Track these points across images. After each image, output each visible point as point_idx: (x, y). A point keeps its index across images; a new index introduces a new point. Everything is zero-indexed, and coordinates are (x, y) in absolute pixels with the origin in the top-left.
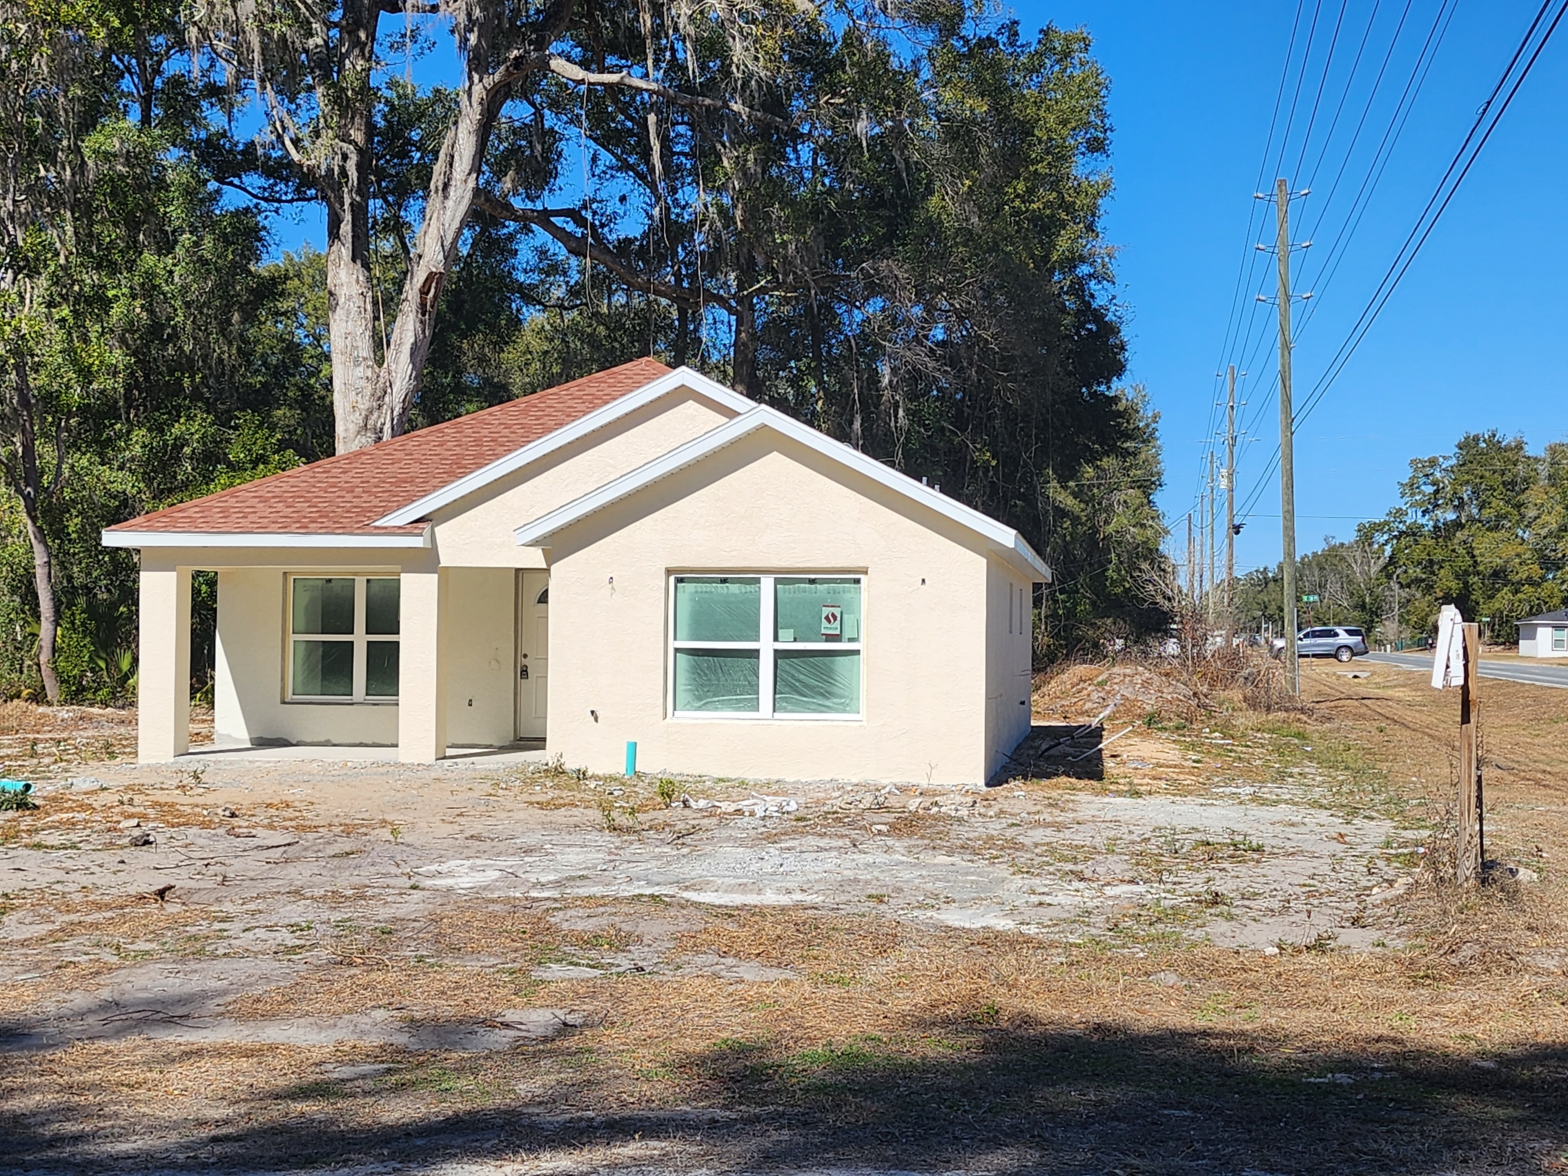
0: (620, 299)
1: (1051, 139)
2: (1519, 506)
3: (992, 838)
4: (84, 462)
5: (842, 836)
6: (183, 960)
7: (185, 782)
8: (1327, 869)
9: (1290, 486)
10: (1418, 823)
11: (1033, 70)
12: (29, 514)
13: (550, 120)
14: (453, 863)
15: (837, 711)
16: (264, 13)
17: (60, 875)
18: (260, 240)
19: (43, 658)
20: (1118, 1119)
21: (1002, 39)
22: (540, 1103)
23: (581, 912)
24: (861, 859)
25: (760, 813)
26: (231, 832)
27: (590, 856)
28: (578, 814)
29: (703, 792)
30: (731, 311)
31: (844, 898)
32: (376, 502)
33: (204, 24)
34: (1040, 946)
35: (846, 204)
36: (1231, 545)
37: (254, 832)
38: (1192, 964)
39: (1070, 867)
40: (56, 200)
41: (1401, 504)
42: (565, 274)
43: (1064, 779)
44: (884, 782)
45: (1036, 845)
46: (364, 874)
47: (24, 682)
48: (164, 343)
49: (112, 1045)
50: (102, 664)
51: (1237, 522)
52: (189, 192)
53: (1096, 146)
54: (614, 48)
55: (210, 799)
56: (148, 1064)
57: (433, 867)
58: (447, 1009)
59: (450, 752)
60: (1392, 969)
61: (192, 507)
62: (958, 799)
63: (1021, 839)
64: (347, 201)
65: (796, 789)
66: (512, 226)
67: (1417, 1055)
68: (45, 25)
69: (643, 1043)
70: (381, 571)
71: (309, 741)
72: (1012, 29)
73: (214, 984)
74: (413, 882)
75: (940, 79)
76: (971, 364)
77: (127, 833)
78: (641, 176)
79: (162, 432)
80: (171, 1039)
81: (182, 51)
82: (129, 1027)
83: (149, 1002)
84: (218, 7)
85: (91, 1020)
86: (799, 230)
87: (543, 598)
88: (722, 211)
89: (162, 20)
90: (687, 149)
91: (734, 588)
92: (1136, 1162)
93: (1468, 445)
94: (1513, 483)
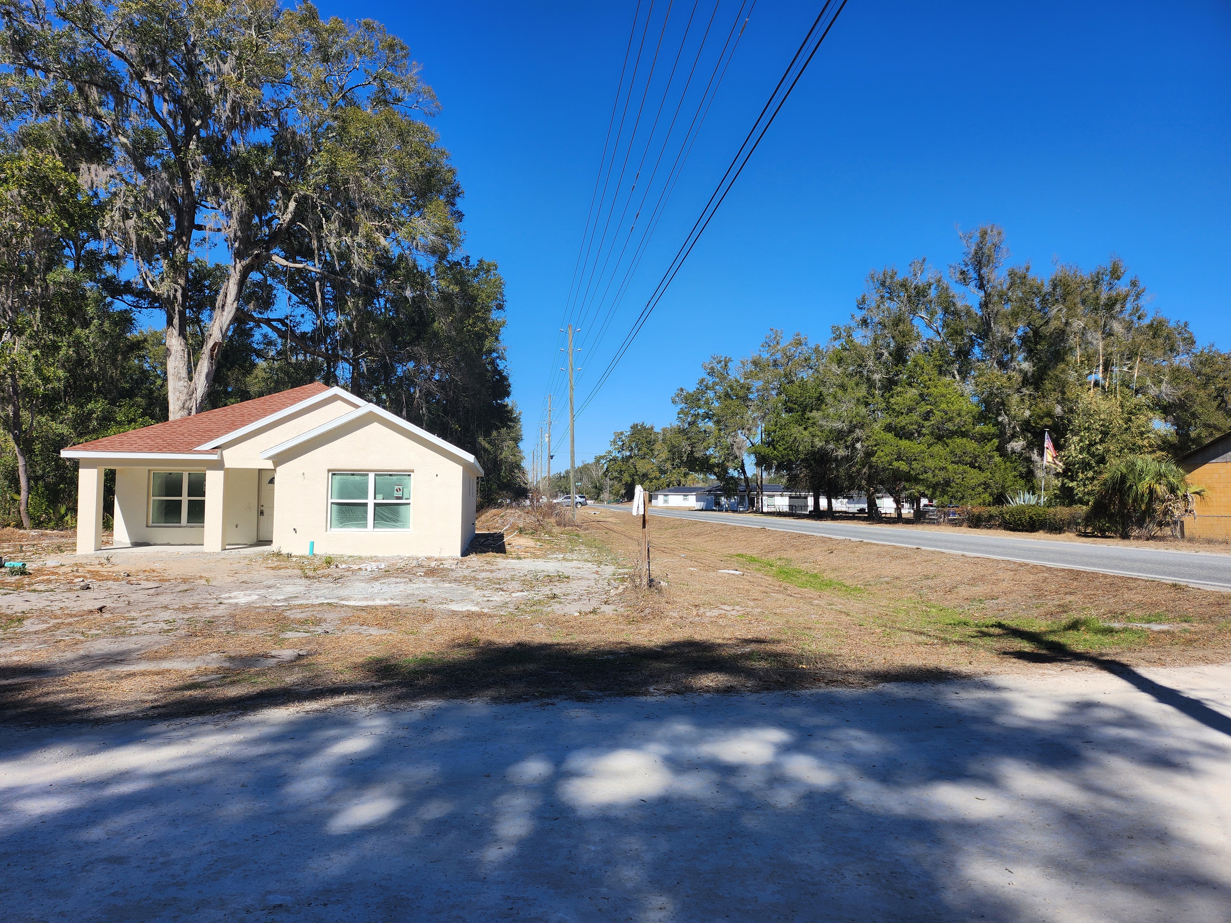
0: (301, 357)
1: (483, 303)
2: (652, 450)
3: (466, 576)
4: (44, 420)
5: (405, 577)
6: (116, 636)
7: (102, 562)
8: (593, 584)
9: (573, 441)
10: (624, 567)
11: (476, 276)
12: (16, 443)
13: (270, 281)
14: (236, 593)
15: (400, 527)
16: (138, 226)
17: (48, 603)
18: (132, 324)
19: (22, 508)
20: (532, 676)
21: (463, 263)
22: (298, 685)
23: (298, 611)
24: (414, 586)
25: (369, 569)
26: (129, 583)
27: (298, 588)
28: (290, 572)
29: (343, 561)
30: (350, 364)
31: (409, 601)
32: (195, 440)
33: (109, 229)
34: (490, 616)
35: (400, 323)
36: (549, 463)
37: (140, 582)
38: (549, 620)
39: (498, 586)
40: (33, 302)
41: (611, 449)
42: (275, 345)
43: (491, 553)
44: (420, 556)
45: (483, 579)
46: (196, 599)
47: (12, 518)
48: (83, 368)
49: (90, 673)
50: (52, 511)
51: (552, 454)
52: (97, 301)
53: (500, 307)
54: (299, 253)
55: (115, 569)
56: (110, 679)
57: (227, 595)
58: (245, 651)
59: (227, 547)
60: (621, 619)
61: (104, 441)
62: (451, 561)
63: (477, 576)
64: (177, 309)
65: (383, 559)
66: (252, 324)
67: (635, 648)
68: (31, 224)
69: (336, 660)
70: (195, 470)
71: (159, 543)
72: (467, 259)
73: (133, 646)
74: (219, 601)
75: (438, 277)
76: (450, 390)
77: (77, 584)
78: (311, 307)
79: (82, 407)
80: (118, 669)
81: (95, 239)
82: (96, 666)
83: (103, 655)
84: (116, 222)
85: (77, 663)
86: (380, 333)
87: (272, 481)
88: (347, 323)
89: (88, 225)
90: (331, 297)
91: (357, 478)
92: (542, 690)
93: (634, 427)
94: (650, 442)
